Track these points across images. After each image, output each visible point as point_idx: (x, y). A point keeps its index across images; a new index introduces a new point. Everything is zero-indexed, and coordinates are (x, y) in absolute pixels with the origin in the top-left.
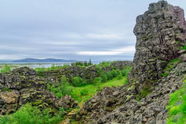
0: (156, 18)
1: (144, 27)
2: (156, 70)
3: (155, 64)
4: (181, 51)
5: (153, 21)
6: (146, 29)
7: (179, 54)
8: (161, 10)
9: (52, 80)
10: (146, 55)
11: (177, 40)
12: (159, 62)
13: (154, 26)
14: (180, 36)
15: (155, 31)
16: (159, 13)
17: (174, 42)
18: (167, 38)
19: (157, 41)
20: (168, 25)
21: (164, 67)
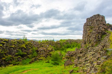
0: (97, 21)
1: (90, 23)
2: (99, 38)
3: (99, 36)
4: (106, 32)
5: (95, 21)
6: (91, 24)
7: (106, 33)
8: (98, 18)
9: (47, 46)
10: (95, 33)
11: (104, 28)
12: (100, 36)
13: (96, 23)
14: (105, 27)
15: (96, 25)
16: (98, 19)
17: (103, 29)
18: (101, 28)
19: (97, 29)
20: (101, 23)
21: (101, 37)
